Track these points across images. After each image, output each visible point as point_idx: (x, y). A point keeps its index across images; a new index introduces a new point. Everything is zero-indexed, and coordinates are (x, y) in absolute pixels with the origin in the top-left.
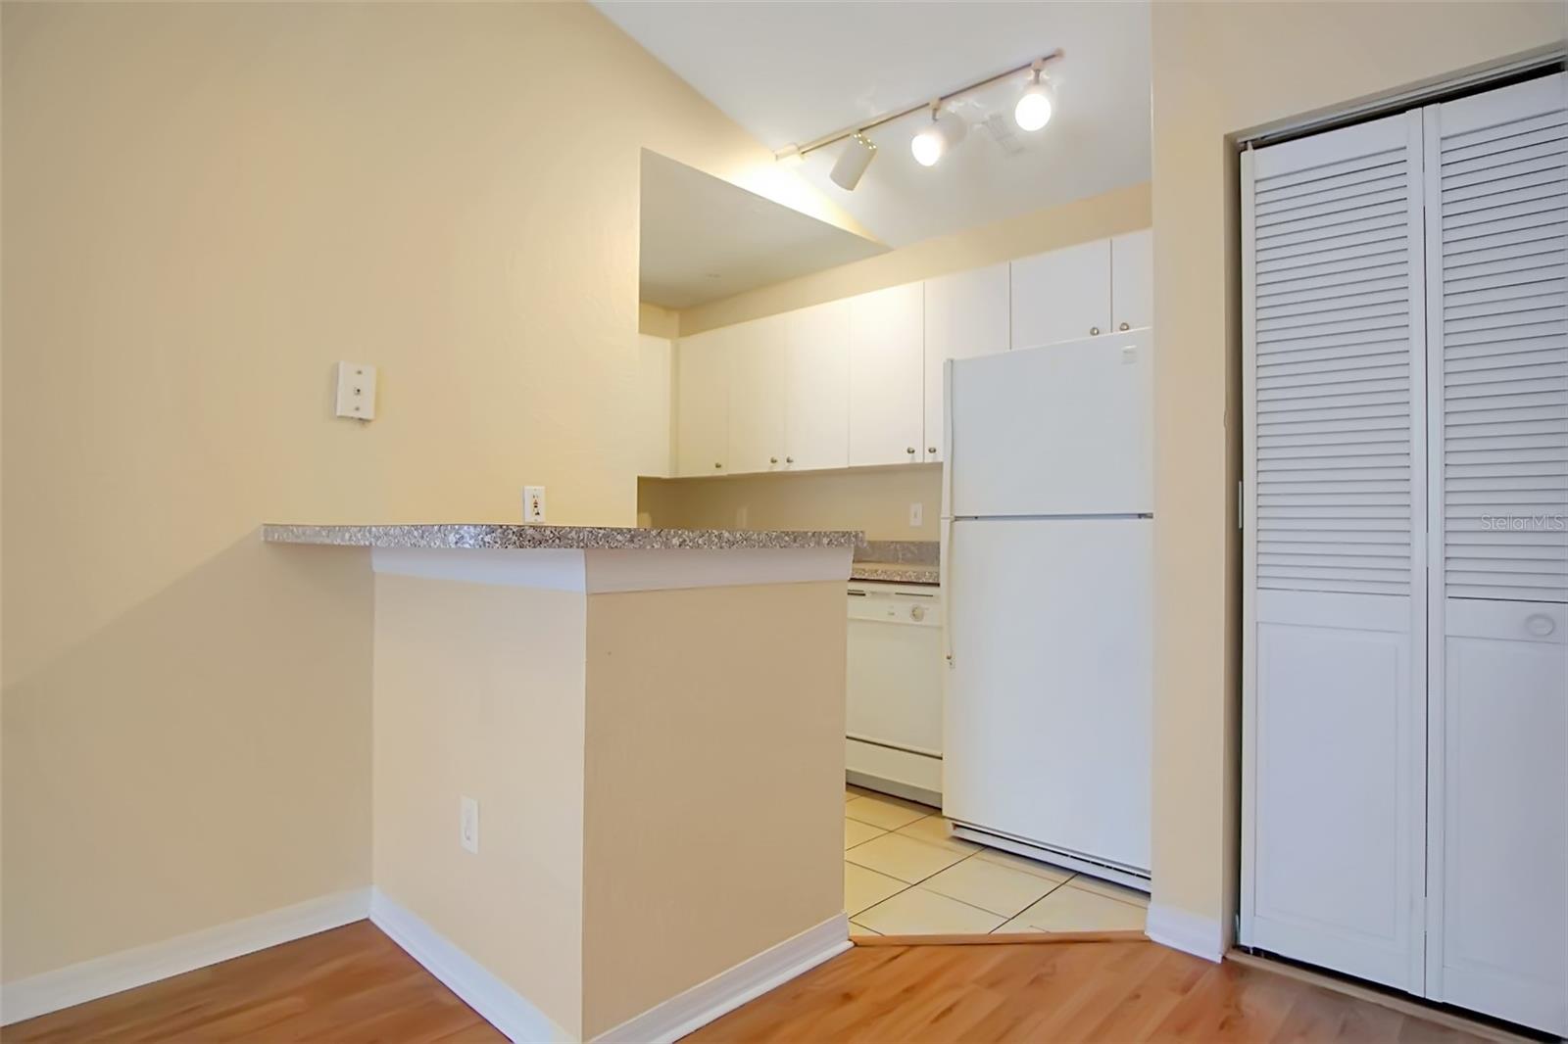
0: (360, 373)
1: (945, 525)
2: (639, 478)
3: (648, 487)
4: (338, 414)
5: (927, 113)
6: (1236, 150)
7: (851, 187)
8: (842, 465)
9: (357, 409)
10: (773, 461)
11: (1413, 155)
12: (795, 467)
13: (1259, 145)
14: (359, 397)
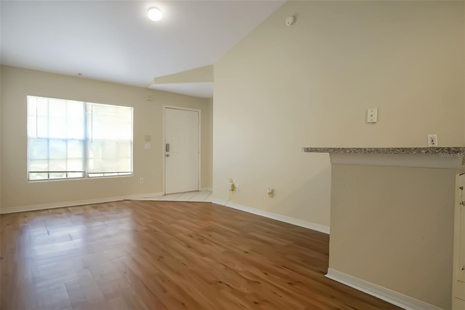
0: (372, 111)
4: (368, 122)
9: (371, 120)
14: (372, 117)
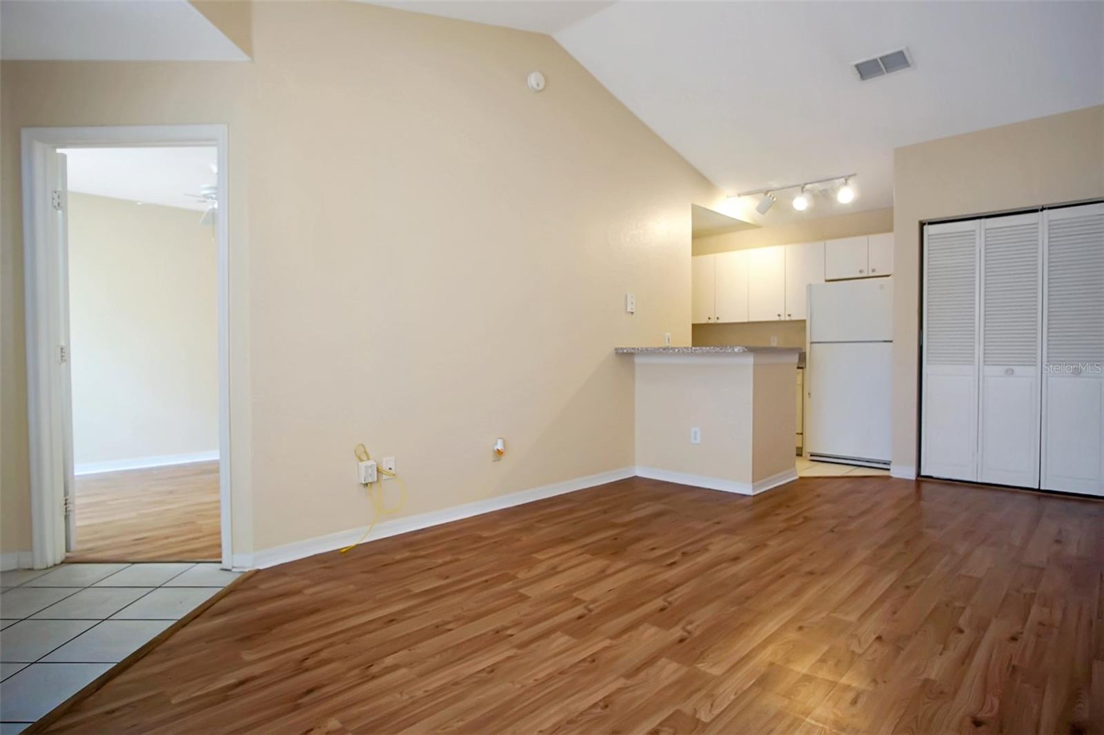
0: (632, 297)
1: (808, 346)
2: (693, 325)
3: (696, 328)
4: (628, 311)
5: (800, 189)
6: (922, 225)
7: (763, 213)
8: (746, 320)
9: (632, 309)
10: (709, 318)
11: (977, 233)
12: (720, 321)
13: (931, 223)
14: (632, 305)
